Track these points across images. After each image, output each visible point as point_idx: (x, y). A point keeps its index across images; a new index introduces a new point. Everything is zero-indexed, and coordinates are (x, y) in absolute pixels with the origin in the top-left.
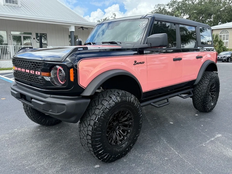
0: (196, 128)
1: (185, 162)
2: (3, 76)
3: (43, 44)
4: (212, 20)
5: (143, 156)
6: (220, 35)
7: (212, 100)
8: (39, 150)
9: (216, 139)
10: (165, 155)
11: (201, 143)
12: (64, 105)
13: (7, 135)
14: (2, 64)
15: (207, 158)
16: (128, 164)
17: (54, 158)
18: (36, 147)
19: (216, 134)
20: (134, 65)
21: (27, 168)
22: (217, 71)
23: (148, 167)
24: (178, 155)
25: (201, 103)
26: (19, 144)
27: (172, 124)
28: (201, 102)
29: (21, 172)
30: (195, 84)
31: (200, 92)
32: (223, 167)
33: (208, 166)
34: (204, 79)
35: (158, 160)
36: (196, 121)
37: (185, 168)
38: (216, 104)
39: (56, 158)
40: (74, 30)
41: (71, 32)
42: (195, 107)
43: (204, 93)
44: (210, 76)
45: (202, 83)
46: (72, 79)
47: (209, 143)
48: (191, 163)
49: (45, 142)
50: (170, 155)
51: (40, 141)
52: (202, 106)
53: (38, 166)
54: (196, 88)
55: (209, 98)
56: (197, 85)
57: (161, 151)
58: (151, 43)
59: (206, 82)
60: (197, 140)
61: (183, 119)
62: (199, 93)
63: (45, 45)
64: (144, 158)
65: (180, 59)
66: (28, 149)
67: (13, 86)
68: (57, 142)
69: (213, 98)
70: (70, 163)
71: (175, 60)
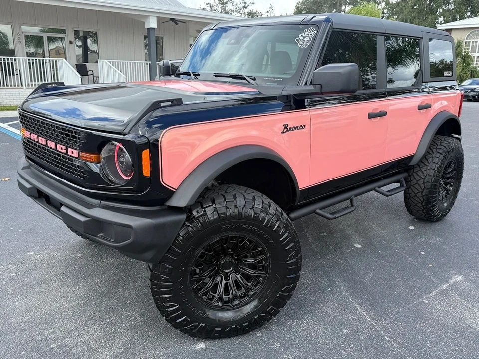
0: (410, 259)
1: (385, 340)
2: (5, 125)
3: (89, 53)
4: (451, 7)
5: (296, 324)
6: (466, 43)
7: (446, 197)
8: (79, 304)
9: (451, 286)
10: (344, 322)
11: (419, 297)
12: (129, 227)
13: (13, 267)
14: (4, 97)
15: (430, 332)
16: (265, 341)
17: (110, 323)
18: (73, 295)
19: (451, 274)
20: (282, 133)
21: (53, 346)
22: (459, 134)
23: (306, 351)
24: (372, 324)
25: (422, 204)
26: (37, 289)
27: (360, 248)
28: (423, 201)
29: (42, 356)
30: (410, 164)
31: (422, 180)
32: (465, 355)
33: (434, 352)
34: (431, 153)
35: (328, 334)
36: (409, 243)
37: (384, 356)
38: (454, 203)
39: (115, 323)
40: (155, 26)
41: (149, 29)
42: (408, 211)
43: (430, 184)
44: (445, 146)
45: (426, 161)
46: (146, 172)
47: (436, 295)
48: (399, 343)
49: (91, 284)
50: (355, 323)
51: (81, 283)
52: (424, 209)
53: (77, 343)
54: (414, 172)
55: (439, 192)
56: (417, 166)
57: (334, 313)
58: (321, 85)
59: (436, 160)
60: (411, 287)
61: (383, 236)
62: (418, 182)
63: (95, 54)
64: (300, 330)
65: (382, 114)
66: (56, 300)
67: (22, 169)
68: (117, 286)
69: (447, 191)
70: (143, 336)
71: (371, 116)
